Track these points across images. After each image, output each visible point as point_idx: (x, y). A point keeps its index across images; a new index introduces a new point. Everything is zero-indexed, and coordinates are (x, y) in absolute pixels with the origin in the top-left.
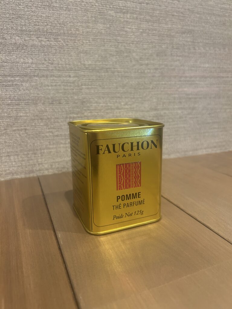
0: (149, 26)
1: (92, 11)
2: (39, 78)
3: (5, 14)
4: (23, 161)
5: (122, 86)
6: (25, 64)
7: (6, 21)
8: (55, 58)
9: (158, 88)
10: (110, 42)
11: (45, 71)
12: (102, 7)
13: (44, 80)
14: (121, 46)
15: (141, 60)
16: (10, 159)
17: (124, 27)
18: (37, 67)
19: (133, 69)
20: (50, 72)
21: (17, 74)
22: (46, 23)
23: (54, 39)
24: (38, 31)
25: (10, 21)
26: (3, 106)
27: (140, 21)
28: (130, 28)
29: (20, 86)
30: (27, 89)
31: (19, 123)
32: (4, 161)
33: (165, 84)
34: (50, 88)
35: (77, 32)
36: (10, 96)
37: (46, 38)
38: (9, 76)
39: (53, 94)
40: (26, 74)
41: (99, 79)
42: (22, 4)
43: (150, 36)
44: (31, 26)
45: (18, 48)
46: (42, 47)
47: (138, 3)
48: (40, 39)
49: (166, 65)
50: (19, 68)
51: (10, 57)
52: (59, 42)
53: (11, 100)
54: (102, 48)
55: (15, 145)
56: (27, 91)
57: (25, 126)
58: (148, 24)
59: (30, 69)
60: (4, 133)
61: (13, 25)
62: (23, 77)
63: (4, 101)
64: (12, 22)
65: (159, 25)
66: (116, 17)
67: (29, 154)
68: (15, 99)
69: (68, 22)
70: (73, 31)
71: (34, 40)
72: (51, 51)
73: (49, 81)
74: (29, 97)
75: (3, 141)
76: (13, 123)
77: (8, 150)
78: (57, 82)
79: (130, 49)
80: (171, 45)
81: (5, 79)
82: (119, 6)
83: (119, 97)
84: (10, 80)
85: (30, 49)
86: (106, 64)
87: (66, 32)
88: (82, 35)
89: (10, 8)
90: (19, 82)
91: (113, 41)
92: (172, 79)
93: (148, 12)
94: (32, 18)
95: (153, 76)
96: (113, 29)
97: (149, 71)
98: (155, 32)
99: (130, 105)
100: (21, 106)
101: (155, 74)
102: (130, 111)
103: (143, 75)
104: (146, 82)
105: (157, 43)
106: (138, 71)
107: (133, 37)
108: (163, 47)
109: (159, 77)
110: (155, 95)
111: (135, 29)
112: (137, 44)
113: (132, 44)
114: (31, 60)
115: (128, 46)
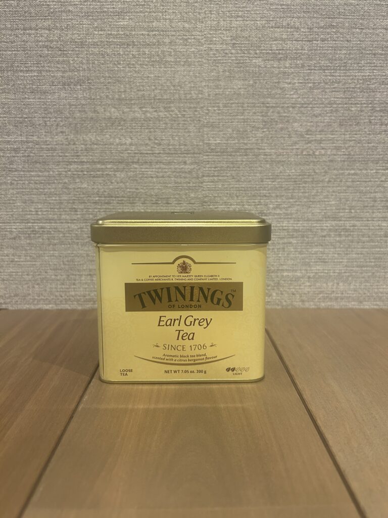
0: (326, 76)
1: (225, 63)
2: (139, 165)
3: (98, 78)
5: (271, 177)
6: (121, 145)
7: (99, 88)
8: (164, 135)
9: (341, 181)
10: (254, 106)
11: (149, 155)
12: (243, 55)
13: (147, 168)
14: (273, 112)
15: (307, 134)
16: (93, 280)
17: (279, 82)
18: (138, 150)
19: (293, 149)
20: (155, 156)
21: (110, 161)
22: (154, 86)
23: (165, 108)
24: (143, 99)
25: (105, 87)
26: (89, 204)
27: (309, 69)
28: (290, 83)
29: (112, 177)
30: (122, 182)
32: (84, 282)
33: (355, 174)
34: (155, 180)
35: (200, 96)
36: (98, 191)
37: (153, 108)
38: (99, 162)
39: (158, 189)
40: (121, 159)
41: (231, 165)
42: (122, 62)
43: (326, 92)
44: (132, 93)
45: (113, 124)
46: (146, 121)
47: (305, 41)
48: (144, 109)
49: (360, 142)
50: (113, 152)
51: (102, 137)
52: (171, 113)
53: (99, 197)
54: (239, 117)
56: (121, 185)
58: (324, 72)
59: (128, 153)
60: (87, 242)
61: (109, 93)
62: (117, 164)
63: (90, 197)
64: (108, 89)
65: (345, 73)
66: (266, 67)
68: (104, 194)
69: (187, 83)
70: (194, 95)
71: (136, 111)
72: (159, 126)
73: (154, 170)
74: (124, 193)
75: (84, 254)
77: (91, 268)
78: (165, 172)
79: (288, 117)
80: (370, 106)
81: (94, 166)
82: (271, 50)
83: (265, 196)
84: (99, 168)
85: (129, 125)
86: (245, 142)
87: (183, 96)
88: (208, 99)
89: (106, 69)
90: (111, 171)
91: (259, 105)
92: (371, 164)
93: (325, 53)
94: (135, 81)
95: (331, 161)
96: (260, 87)
97: (323, 152)
98: (336, 85)
99: (284, 208)
100: (112, 205)
101: (335, 157)
102: (285, 218)
103: (312, 159)
104: (317, 171)
105: (340, 104)
106: (302, 152)
107: (294, 96)
108: (353, 109)
109: (344, 161)
110: (334, 192)
111: (299, 83)
112: (302, 107)
113: (293, 108)
114: (130, 140)
115: (285, 112)
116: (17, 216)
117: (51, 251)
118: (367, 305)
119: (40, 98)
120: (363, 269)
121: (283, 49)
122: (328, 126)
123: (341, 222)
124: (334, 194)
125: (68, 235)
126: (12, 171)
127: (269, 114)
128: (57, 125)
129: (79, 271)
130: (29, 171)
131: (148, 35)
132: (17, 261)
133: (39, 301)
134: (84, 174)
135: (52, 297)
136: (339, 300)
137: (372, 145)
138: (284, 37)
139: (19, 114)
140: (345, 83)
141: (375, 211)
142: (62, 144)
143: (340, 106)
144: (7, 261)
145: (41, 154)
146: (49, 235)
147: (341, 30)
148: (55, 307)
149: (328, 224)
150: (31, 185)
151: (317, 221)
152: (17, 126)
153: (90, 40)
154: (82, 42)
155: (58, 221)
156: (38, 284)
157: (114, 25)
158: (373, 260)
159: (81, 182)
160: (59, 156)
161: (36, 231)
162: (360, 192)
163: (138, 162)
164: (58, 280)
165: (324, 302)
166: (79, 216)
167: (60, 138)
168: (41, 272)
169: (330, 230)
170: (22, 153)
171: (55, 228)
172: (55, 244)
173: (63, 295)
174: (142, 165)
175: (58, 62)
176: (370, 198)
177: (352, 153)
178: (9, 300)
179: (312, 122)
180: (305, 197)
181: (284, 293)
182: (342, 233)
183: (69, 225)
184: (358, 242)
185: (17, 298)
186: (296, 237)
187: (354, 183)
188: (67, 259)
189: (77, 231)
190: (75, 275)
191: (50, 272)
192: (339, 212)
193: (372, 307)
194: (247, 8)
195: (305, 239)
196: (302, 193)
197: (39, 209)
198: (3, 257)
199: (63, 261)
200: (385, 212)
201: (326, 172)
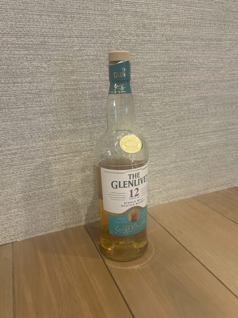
0: (171, 99)
4: (74, 214)
6: (76, 143)
7: (62, 114)
9: (177, 146)
10: (140, 116)
11: (91, 146)
13: (90, 153)
14: (148, 118)
15: (163, 127)
16: (65, 214)
17: (151, 104)
18: (85, 144)
19: (157, 134)
21: (71, 152)
22: (92, 110)
23: (98, 121)
24: (86, 118)
25: (65, 113)
26: (60, 176)
27: (164, 96)
28: (156, 104)
29: (72, 160)
30: (78, 162)
31: (71, 187)
32: (60, 216)
33: (183, 142)
36: (65, 169)
37: (92, 122)
38: (64, 154)
40: (77, 150)
42: (74, 99)
43: (171, 106)
44: (81, 115)
45: (71, 132)
46: (89, 129)
47: (162, 83)
48: (87, 123)
49: (184, 127)
50: (72, 147)
51: (66, 140)
52: (101, 124)
53: (66, 171)
55: (68, 203)
57: (76, 189)
58: (170, 97)
59: (80, 147)
60: (60, 196)
61: (68, 116)
62: (75, 153)
63: (61, 172)
64: (67, 114)
65: (179, 97)
66: (145, 97)
67: (78, 209)
68: (68, 170)
71: (83, 124)
72: (95, 131)
74: (79, 167)
76: (67, 187)
77: (63, 208)
79: (156, 119)
80: (188, 111)
81: (62, 156)
82: (147, 88)
84: (65, 157)
85: (80, 132)
89: (65, 103)
90: (72, 157)
91: (142, 115)
92: (189, 136)
93: (170, 88)
94: (82, 109)
95: (173, 137)
96: (143, 106)
97: (170, 133)
98: (175, 103)
99: (154, 161)
100: (73, 174)
101: (175, 135)
102: (154, 166)
103: (165, 138)
104: (167, 143)
105: (177, 111)
106: (161, 135)
107: (158, 109)
108: (182, 113)
109: (178, 136)
110: (174, 151)
111: (160, 103)
112: (161, 114)
113: (157, 115)
114: (81, 140)
115: (154, 118)
116: (18, 190)
117: (40, 205)
118: (188, 197)
119: (27, 123)
120: (186, 182)
121: (153, 88)
122: (172, 121)
123: (178, 163)
124: (174, 152)
125: (49, 194)
126: (13, 166)
127: (147, 119)
128: (39, 137)
129: (57, 211)
130: (23, 164)
131: (87, 84)
132: (20, 215)
133: (35, 232)
134: (57, 161)
135: (43, 229)
136: (177, 197)
137: (189, 128)
138: (153, 81)
139: (15, 133)
140: (179, 101)
141: (191, 156)
142: (43, 147)
143: (177, 112)
144: (14, 216)
145: (30, 154)
146: (38, 197)
147: (177, 77)
148: (45, 233)
149: (172, 165)
150: (25, 172)
151: (168, 165)
152: (14, 140)
153: (55, 88)
154: (50, 89)
155: (43, 188)
156: (34, 224)
157: (68, 79)
158: (190, 177)
159: (55, 165)
160: (42, 153)
161: (30, 196)
162: (184, 149)
163: (86, 151)
164: (45, 219)
165: (171, 199)
166: (55, 183)
167: (41, 143)
168: (35, 217)
169: (173, 168)
170: (18, 155)
171: (41, 192)
172: (43, 201)
173: (49, 226)
174: (88, 152)
175: (37, 102)
176: (188, 151)
177: (182, 133)
178: (17, 236)
179: (165, 121)
180: (163, 155)
181: (155, 199)
182: (178, 168)
183: (50, 189)
184: (184, 171)
185: (22, 234)
186: (160, 173)
187: (183, 146)
188: (50, 207)
189: (54, 191)
190: (55, 214)
191: (41, 216)
192: (176, 159)
193: (190, 197)
194: (136, 68)
195: (163, 173)
196: (161, 153)
197: (31, 184)
198: (11, 214)
199: (48, 209)
200: (194, 156)
201: (171, 143)
